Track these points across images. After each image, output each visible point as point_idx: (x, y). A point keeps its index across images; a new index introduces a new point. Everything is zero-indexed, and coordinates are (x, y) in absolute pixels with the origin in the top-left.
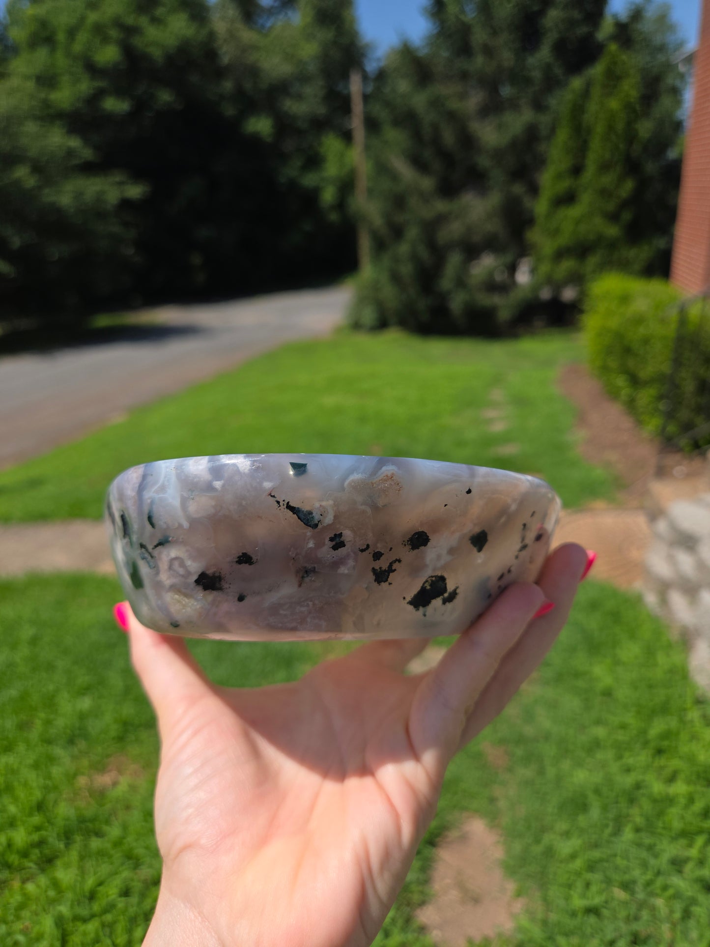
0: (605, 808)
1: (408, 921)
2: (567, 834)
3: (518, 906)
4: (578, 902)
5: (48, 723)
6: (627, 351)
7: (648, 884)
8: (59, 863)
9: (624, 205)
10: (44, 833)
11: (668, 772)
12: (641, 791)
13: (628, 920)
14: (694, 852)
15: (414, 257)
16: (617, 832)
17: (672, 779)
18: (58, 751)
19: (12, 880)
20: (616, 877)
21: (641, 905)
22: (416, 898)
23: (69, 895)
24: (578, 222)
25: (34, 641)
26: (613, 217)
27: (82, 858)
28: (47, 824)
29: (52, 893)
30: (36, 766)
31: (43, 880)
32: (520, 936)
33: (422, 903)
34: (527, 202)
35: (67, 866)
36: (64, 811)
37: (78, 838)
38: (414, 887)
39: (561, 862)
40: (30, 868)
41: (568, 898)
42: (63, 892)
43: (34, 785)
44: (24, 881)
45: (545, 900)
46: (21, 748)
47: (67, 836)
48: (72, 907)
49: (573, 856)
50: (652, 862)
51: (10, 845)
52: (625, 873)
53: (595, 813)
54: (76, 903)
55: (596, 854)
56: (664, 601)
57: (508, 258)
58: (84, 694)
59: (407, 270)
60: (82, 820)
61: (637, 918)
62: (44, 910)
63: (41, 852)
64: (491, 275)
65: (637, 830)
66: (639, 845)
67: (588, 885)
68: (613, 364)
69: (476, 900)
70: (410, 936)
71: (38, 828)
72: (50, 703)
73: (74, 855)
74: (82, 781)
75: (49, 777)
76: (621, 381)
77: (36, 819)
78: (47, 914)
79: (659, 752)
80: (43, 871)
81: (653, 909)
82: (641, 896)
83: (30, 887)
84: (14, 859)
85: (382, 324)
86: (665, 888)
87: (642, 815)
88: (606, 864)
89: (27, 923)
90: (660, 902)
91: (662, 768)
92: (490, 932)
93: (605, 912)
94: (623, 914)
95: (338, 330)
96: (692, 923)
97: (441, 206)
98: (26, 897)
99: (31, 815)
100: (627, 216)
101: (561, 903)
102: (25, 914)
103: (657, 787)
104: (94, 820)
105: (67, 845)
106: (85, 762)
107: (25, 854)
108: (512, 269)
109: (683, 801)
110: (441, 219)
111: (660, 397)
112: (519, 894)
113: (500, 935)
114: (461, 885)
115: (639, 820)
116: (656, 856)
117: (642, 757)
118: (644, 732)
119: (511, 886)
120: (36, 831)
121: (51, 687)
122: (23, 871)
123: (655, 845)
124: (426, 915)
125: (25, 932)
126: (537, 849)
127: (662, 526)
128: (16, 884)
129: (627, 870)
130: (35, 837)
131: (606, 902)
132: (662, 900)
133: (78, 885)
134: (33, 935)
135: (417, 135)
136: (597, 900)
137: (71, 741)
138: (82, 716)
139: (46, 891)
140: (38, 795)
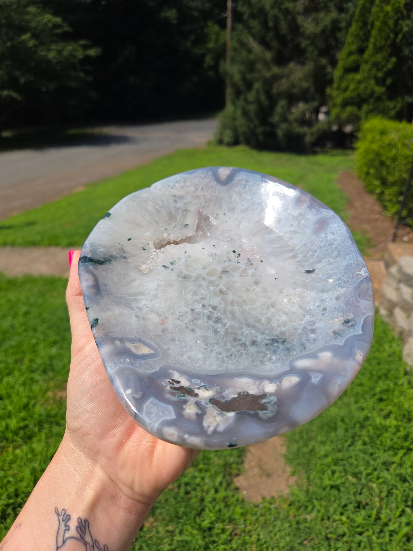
0: (346, 430)
1: (229, 485)
2: (323, 443)
3: (292, 480)
4: (327, 482)
5: (32, 361)
6: (382, 163)
7: (368, 475)
8: (34, 439)
9: (389, 73)
10: (27, 422)
11: (386, 412)
12: (368, 423)
13: (355, 494)
14: (397, 459)
15: (258, 101)
16: (352, 444)
17: (387, 416)
18: (37, 376)
19: (8, 447)
20: (350, 470)
21: (363, 486)
22: (235, 472)
23: (39, 457)
24: (360, 82)
25: (26, 314)
26: (381, 82)
27: (47, 437)
28: (28, 417)
29: (30, 456)
30: (24, 384)
31: (25, 448)
32: (292, 498)
33: (238, 475)
34: (329, 69)
35: (39, 441)
36: (39, 410)
37: (46, 426)
38: (234, 466)
39: (319, 458)
40: (18, 441)
41: (321, 479)
42: (36, 456)
43: (23, 395)
44: (15, 448)
45: (308, 479)
46: (16, 373)
47: (40, 424)
48: (40, 464)
49: (326, 456)
50: (372, 463)
51: (7, 427)
52: (356, 468)
53: (340, 432)
54: (43, 462)
55: (340, 455)
56: (391, 313)
57: (316, 104)
58: (52, 346)
59: (252, 108)
60: (48, 416)
61: (360, 494)
62: (25, 465)
63: (25, 433)
64: (303, 113)
65: (365, 444)
66: (365, 453)
67: (333, 472)
68: (372, 171)
69: (268, 476)
70: (230, 493)
71: (24, 419)
72: (34, 349)
73: (43, 435)
74: (50, 394)
75: (31, 390)
76: (377, 183)
77: (23, 414)
78: (27, 467)
79: (381, 400)
80: (25, 443)
81: (370, 489)
82: (363, 481)
83: (18, 451)
84: (10, 435)
85: (235, 143)
86: (378, 478)
87: (368, 436)
88: (345, 462)
89: (16, 472)
90: (374, 485)
91: (382, 410)
92: (275, 495)
93: (342, 489)
94: (352, 491)
95: (209, 143)
96: (392, 499)
97: (276, 70)
98: (16, 456)
99: (19, 412)
100: (389, 81)
101: (317, 481)
102: (14, 466)
103: (378, 420)
104: (55, 416)
105: (40, 431)
106: (52, 384)
107: (16, 433)
108: (317, 111)
109: (393, 430)
110: (276, 78)
111: (401, 193)
112: (293, 474)
113: (281, 497)
114: (261, 468)
115: (366, 439)
116: (375, 460)
117: (371, 403)
118: (372, 389)
119: (289, 469)
120: (22, 421)
121: (34, 341)
122: (14, 443)
123: (374, 454)
124: (239, 481)
125: (14, 476)
126: (305, 450)
127: (394, 270)
128: (10, 449)
129: (357, 466)
130: (22, 424)
131: (344, 483)
132: (375, 485)
133: (44, 451)
134: (19, 479)
135: (265, 25)
136: (338, 482)
137: (45, 372)
138: (51, 358)
139: (26, 455)
140: (25, 401)
